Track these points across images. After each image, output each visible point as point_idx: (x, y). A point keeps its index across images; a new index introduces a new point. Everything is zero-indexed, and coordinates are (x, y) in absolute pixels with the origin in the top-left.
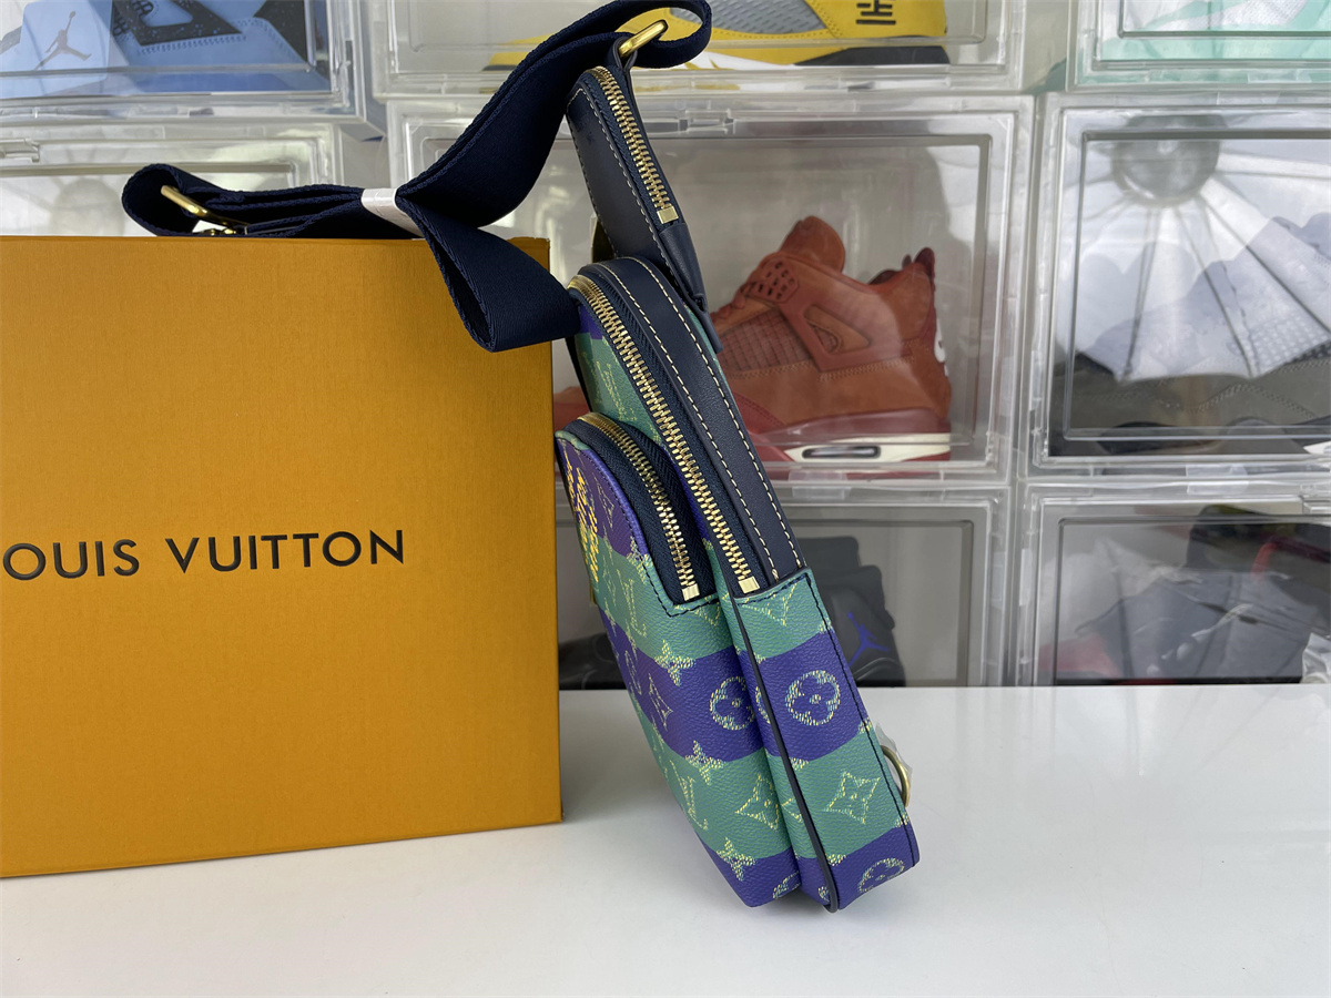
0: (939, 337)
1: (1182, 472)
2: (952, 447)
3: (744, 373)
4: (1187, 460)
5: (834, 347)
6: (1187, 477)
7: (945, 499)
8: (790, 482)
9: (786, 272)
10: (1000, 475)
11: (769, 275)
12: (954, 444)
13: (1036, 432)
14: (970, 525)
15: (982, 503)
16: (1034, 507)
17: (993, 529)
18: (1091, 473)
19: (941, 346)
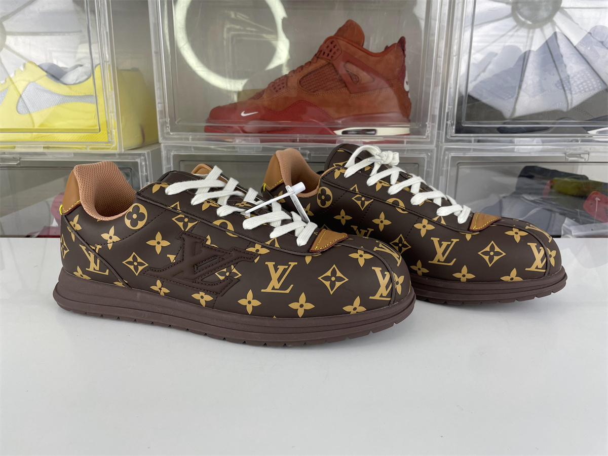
0: (406, 79)
1: (511, 142)
2: (411, 130)
3: (315, 93)
4: (516, 136)
5: (358, 81)
6: (515, 144)
7: (407, 153)
9: (336, 45)
10: (431, 143)
11: (328, 47)
12: (411, 128)
13: (449, 122)
14: (417, 165)
15: (423, 155)
16: (446, 158)
17: (427, 168)
18: (473, 141)
19: (407, 84)
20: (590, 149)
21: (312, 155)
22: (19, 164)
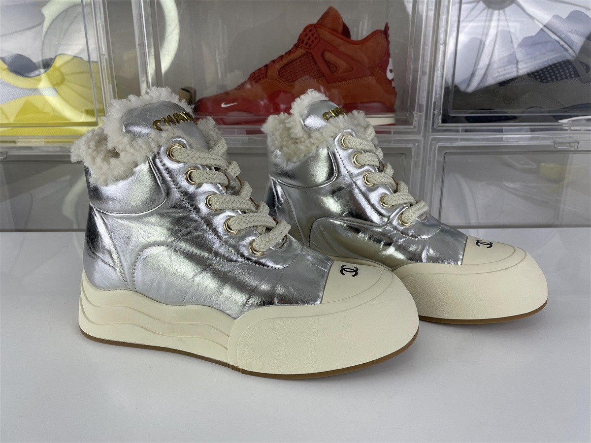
0: (390, 67)
1: (501, 131)
2: (396, 120)
4: (504, 125)
5: (337, 70)
6: (504, 133)
10: (419, 133)
11: (306, 35)
13: (436, 112)
14: (404, 156)
15: (410, 145)
16: (433, 148)
17: (414, 158)
18: (460, 131)
19: (391, 72)
20: (580, 137)
22: (6, 158)
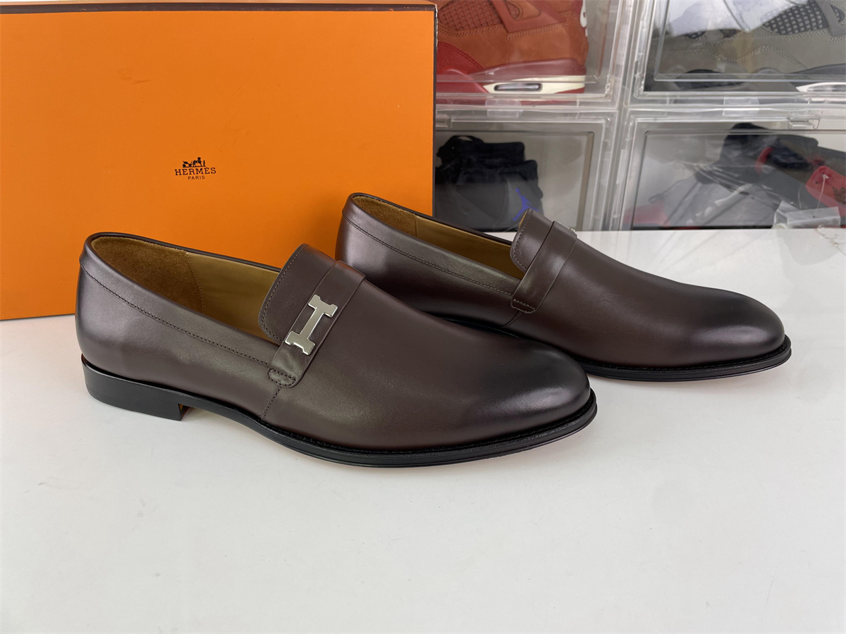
0: (583, 10)
1: (721, 102)
2: (586, 85)
3: (459, 32)
4: (726, 95)
5: (518, 15)
6: (724, 105)
7: (579, 118)
8: (486, 106)
10: (613, 103)
12: (587, 83)
13: (638, 75)
14: (592, 134)
15: (601, 121)
16: (631, 124)
17: (606, 137)
18: (668, 102)
19: (584, 16)
20: (822, 112)
21: (452, 121)
